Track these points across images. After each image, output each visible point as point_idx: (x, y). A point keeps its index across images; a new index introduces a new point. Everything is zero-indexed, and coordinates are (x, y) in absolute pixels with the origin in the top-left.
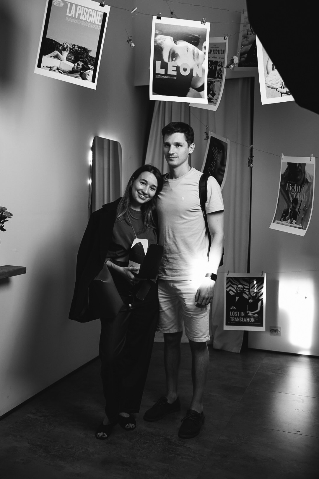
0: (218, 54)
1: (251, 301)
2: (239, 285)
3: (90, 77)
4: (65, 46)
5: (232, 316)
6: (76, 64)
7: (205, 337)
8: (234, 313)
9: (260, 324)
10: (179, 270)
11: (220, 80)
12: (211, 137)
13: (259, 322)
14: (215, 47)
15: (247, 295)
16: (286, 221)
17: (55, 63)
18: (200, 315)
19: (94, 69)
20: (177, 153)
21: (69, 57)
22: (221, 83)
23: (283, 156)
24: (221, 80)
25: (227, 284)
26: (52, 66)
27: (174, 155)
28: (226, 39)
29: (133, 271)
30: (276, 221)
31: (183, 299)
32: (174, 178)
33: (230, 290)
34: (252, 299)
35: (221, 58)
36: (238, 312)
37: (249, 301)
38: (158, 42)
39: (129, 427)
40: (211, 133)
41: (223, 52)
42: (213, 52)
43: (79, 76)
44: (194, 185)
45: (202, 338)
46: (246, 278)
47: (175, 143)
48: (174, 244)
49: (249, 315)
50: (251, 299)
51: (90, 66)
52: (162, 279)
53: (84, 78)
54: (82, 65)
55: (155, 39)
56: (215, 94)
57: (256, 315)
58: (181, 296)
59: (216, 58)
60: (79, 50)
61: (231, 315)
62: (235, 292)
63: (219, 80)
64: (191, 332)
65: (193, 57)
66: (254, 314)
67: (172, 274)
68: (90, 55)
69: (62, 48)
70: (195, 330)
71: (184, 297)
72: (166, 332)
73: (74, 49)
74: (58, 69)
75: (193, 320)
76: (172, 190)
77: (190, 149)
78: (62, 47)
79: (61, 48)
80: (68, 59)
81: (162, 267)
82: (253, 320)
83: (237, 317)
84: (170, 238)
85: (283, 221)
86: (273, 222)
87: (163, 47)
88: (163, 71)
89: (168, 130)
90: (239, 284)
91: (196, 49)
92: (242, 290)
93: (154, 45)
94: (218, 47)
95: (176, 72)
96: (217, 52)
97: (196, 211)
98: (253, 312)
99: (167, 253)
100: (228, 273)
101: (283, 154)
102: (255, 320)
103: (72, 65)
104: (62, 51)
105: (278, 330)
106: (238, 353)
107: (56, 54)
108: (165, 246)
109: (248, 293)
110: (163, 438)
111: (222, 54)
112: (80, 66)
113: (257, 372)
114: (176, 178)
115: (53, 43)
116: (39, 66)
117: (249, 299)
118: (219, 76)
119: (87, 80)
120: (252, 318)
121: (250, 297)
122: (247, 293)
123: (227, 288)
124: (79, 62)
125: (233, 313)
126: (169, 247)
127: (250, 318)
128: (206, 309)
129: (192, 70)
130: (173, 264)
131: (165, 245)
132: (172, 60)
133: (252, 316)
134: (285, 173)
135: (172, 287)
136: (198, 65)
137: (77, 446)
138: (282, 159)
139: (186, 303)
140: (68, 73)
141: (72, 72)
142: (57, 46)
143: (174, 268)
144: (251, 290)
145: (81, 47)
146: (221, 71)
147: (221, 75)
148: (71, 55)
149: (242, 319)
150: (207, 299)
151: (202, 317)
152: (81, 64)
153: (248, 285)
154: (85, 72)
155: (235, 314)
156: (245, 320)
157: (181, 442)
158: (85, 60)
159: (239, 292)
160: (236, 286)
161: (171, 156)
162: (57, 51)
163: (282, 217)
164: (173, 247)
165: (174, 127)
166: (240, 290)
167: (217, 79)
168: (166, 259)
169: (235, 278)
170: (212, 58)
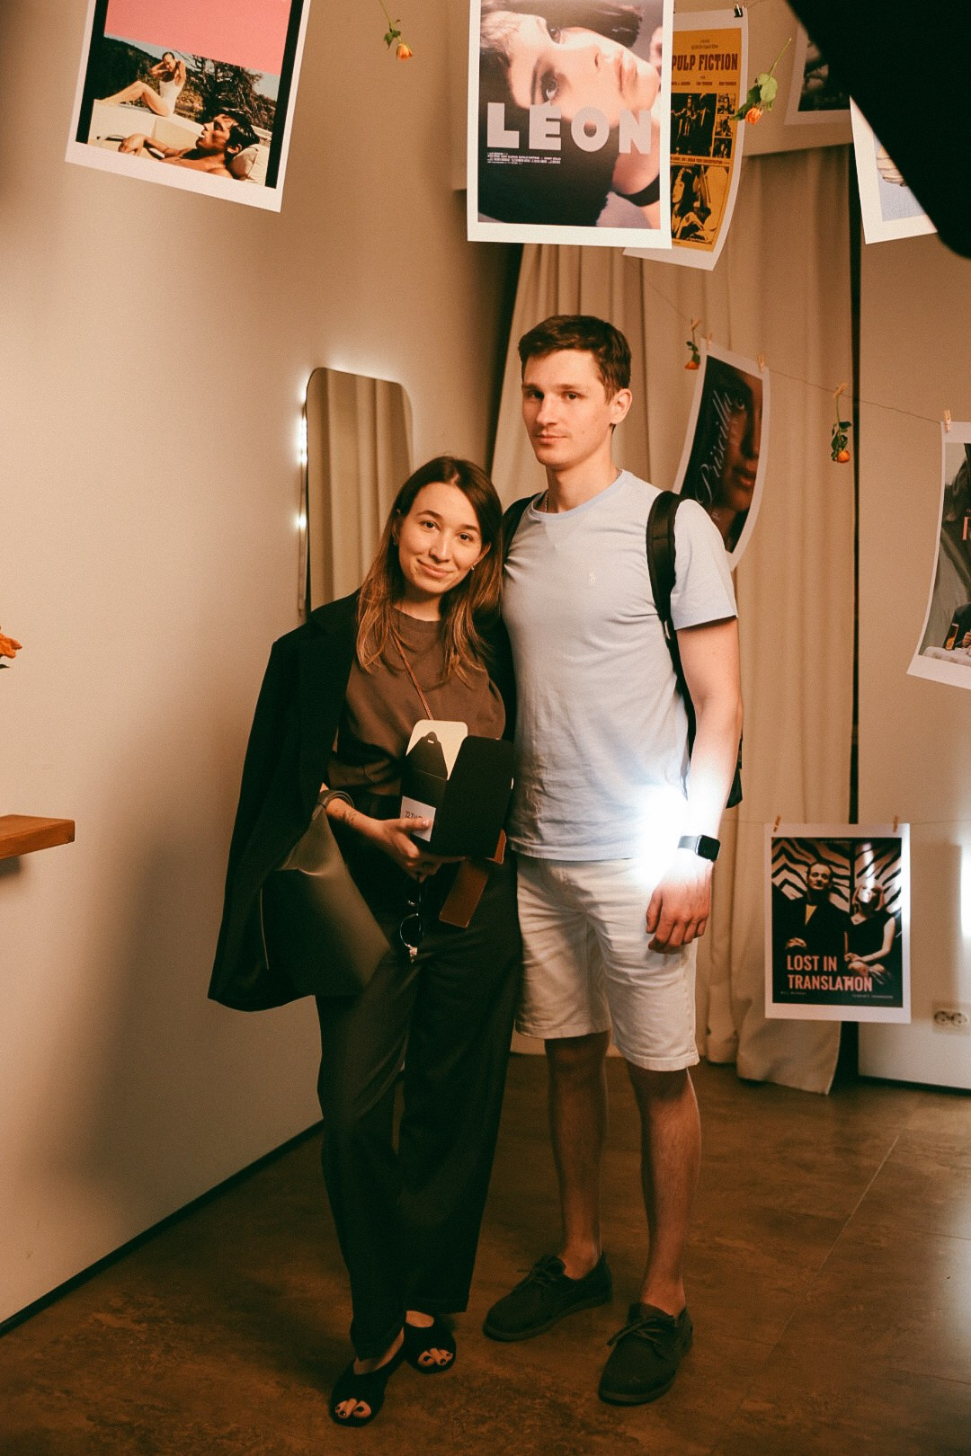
0: (717, 68)
1: (858, 919)
2: (814, 864)
3: (259, 169)
4: (168, 63)
5: (795, 972)
6: (210, 126)
7: (682, 1054)
8: (801, 962)
9: (891, 997)
10: (585, 823)
11: (724, 160)
12: (710, 359)
13: (888, 991)
14: (706, 44)
15: (846, 899)
16: (964, 649)
17: (137, 124)
18: (658, 977)
19: (272, 142)
20: (566, 423)
21: (185, 101)
22: (727, 170)
23: (949, 422)
24: (727, 160)
25: (774, 860)
26: (127, 137)
27: (556, 427)
28: (742, 16)
29: (411, 833)
30: (931, 649)
31: (602, 923)
32: (560, 509)
33: (786, 882)
34: (864, 914)
35: (728, 84)
36: (816, 958)
37: (853, 919)
38: (492, 37)
39: (430, 1361)
40: (707, 345)
41: (732, 62)
42: (701, 62)
43: (222, 166)
44: (630, 533)
45: (670, 1056)
46: (838, 842)
47: (558, 387)
48: (565, 736)
49: (853, 969)
50: (857, 911)
51: (259, 131)
52: (530, 854)
53: (238, 175)
54: (233, 129)
55: (482, 27)
56: (708, 212)
57: (878, 968)
58: (593, 911)
59: (711, 84)
60: (220, 75)
61: (789, 968)
62: (804, 888)
63: (721, 162)
64: (634, 1037)
65: (618, 83)
66: (871, 963)
67: (562, 838)
68: (258, 93)
69: (161, 71)
70: (646, 1029)
71: (603, 918)
72: (550, 1036)
73: (201, 73)
74: (147, 145)
75: (639, 996)
76: (554, 548)
77: (614, 407)
78: (159, 69)
79: (155, 70)
80: (181, 110)
81: (529, 813)
82: (868, 984)
83: (811, 973)
84: (549, 714)
85: (953, 649)
86: (921, 653)
87: (512, 54)
88: (512, 139)
89: (540, 343)
90: (814, 860)
91: (628, 56)
92: (825, 881)
93: (481, 49)
94: (716, 47)
95: (559, 139)
96: (713, 62)
97: (638, 619)
98: (867, 958)
99: (542, 767)
100: (777, 824)
101: (947, 414)
102: (874, 983)
103: (197, 129)
104: (162, 83)
105: (960, 1015)
106: (823, 1095)
107: (141, 94)
108: (534, 742)
109: (846, 892)
110: (547, 1401)
111: (730, 70)
112: (222, 130)
113: (885, 1163)
114: (568, 508)
115: (127, 54)
116: (83, 136)
117: (852, 913)
118: (723, 147)
119: (249, 178)
120: (863, 977)
121: (857, 906)
122: (844, 893)
123: (774, 875)
124: (219, 118)
125: (798, 960)
126: (549, 747)
127: (857, 979)
128: (685, 957)
129: (615, 132)
130: (563, 805)
131: (536, 740)
132: (545, 99)
133: (864, 970)
134: (958, 479)
135: (563, 883)
136: (635, 114)
137: (250, 1430)
138: (947, 432)
139: (609, 937)
140: (182, 158)
141: (197, 154)
142: (144, 65)
143: (568, 819)
144: (857, 882)
145: (226, 65)
146: (729, 131)
147: (729, 144)
148: (192, 94)
149: (827, 981)
150: (688, 924)
151: (669, 985)
152: (227, 124)
153: (848, 865)
154: (240, 154)
155: (804, 964)
156: (839, 986)
157: (606, 1416)
158: (241, 108)
159: (815, 887)
160: (806, 869)
161: (544, 433)
162: (143, 82)
163: (950, 635)
164: (565, 749)
165: (556, 332)
166: (819, 883)
167: (715, 159)
168: (540, 789)
169: (800, 840)
170: (699, 84)
